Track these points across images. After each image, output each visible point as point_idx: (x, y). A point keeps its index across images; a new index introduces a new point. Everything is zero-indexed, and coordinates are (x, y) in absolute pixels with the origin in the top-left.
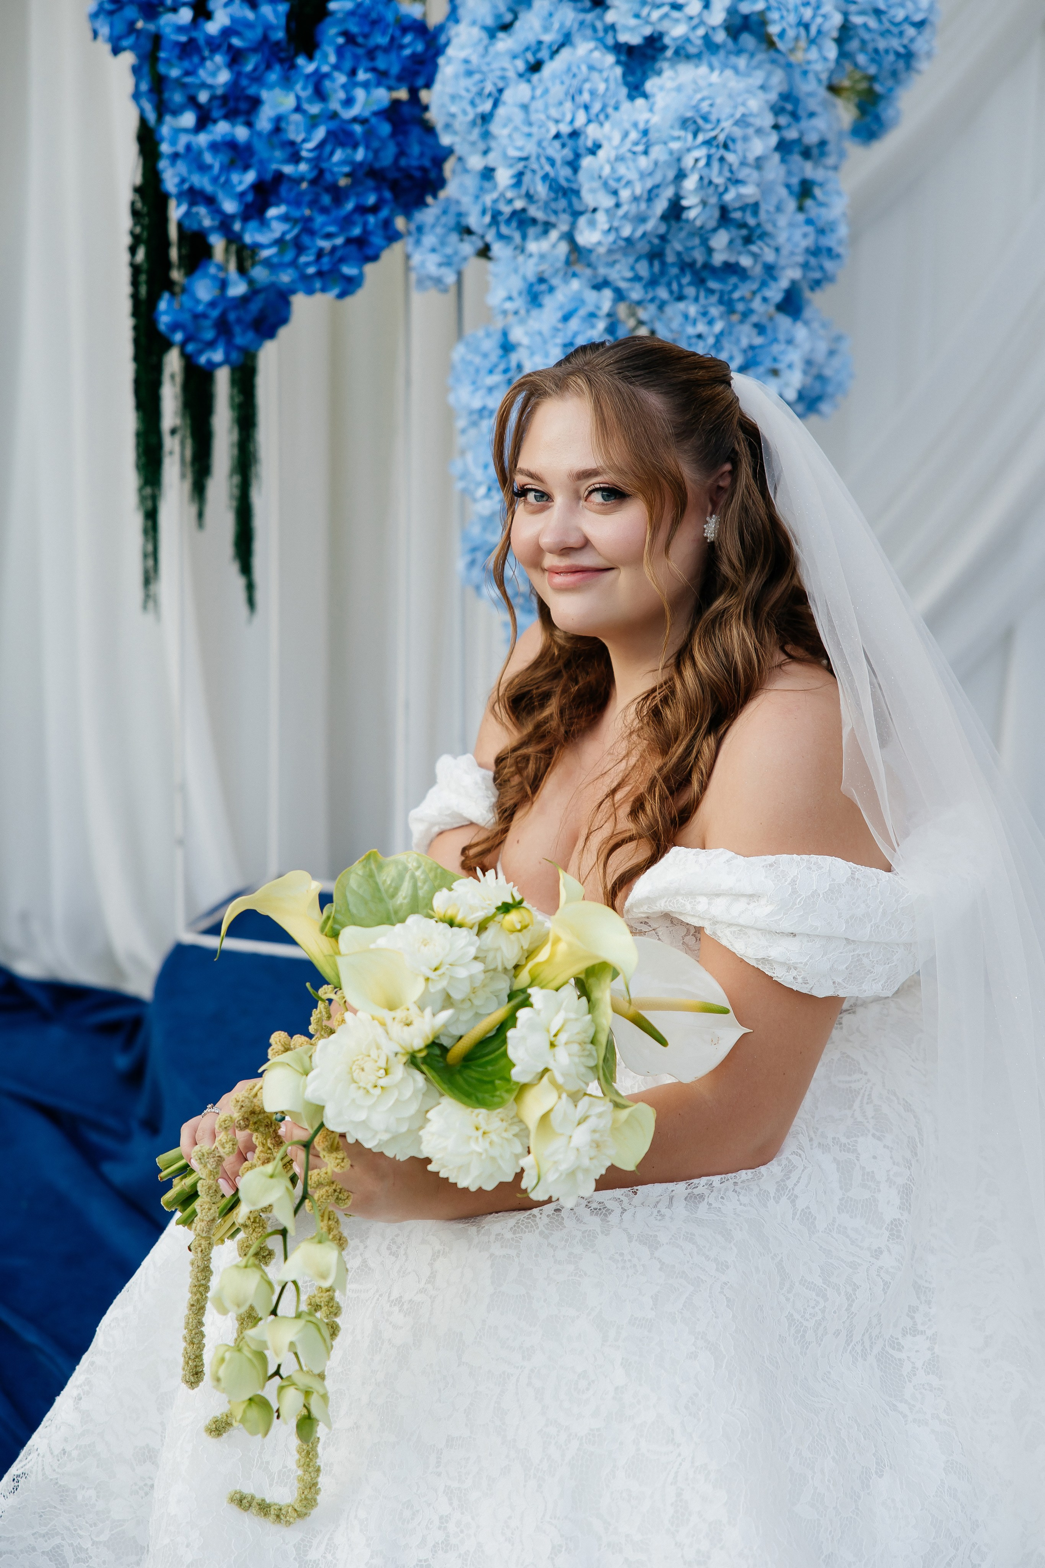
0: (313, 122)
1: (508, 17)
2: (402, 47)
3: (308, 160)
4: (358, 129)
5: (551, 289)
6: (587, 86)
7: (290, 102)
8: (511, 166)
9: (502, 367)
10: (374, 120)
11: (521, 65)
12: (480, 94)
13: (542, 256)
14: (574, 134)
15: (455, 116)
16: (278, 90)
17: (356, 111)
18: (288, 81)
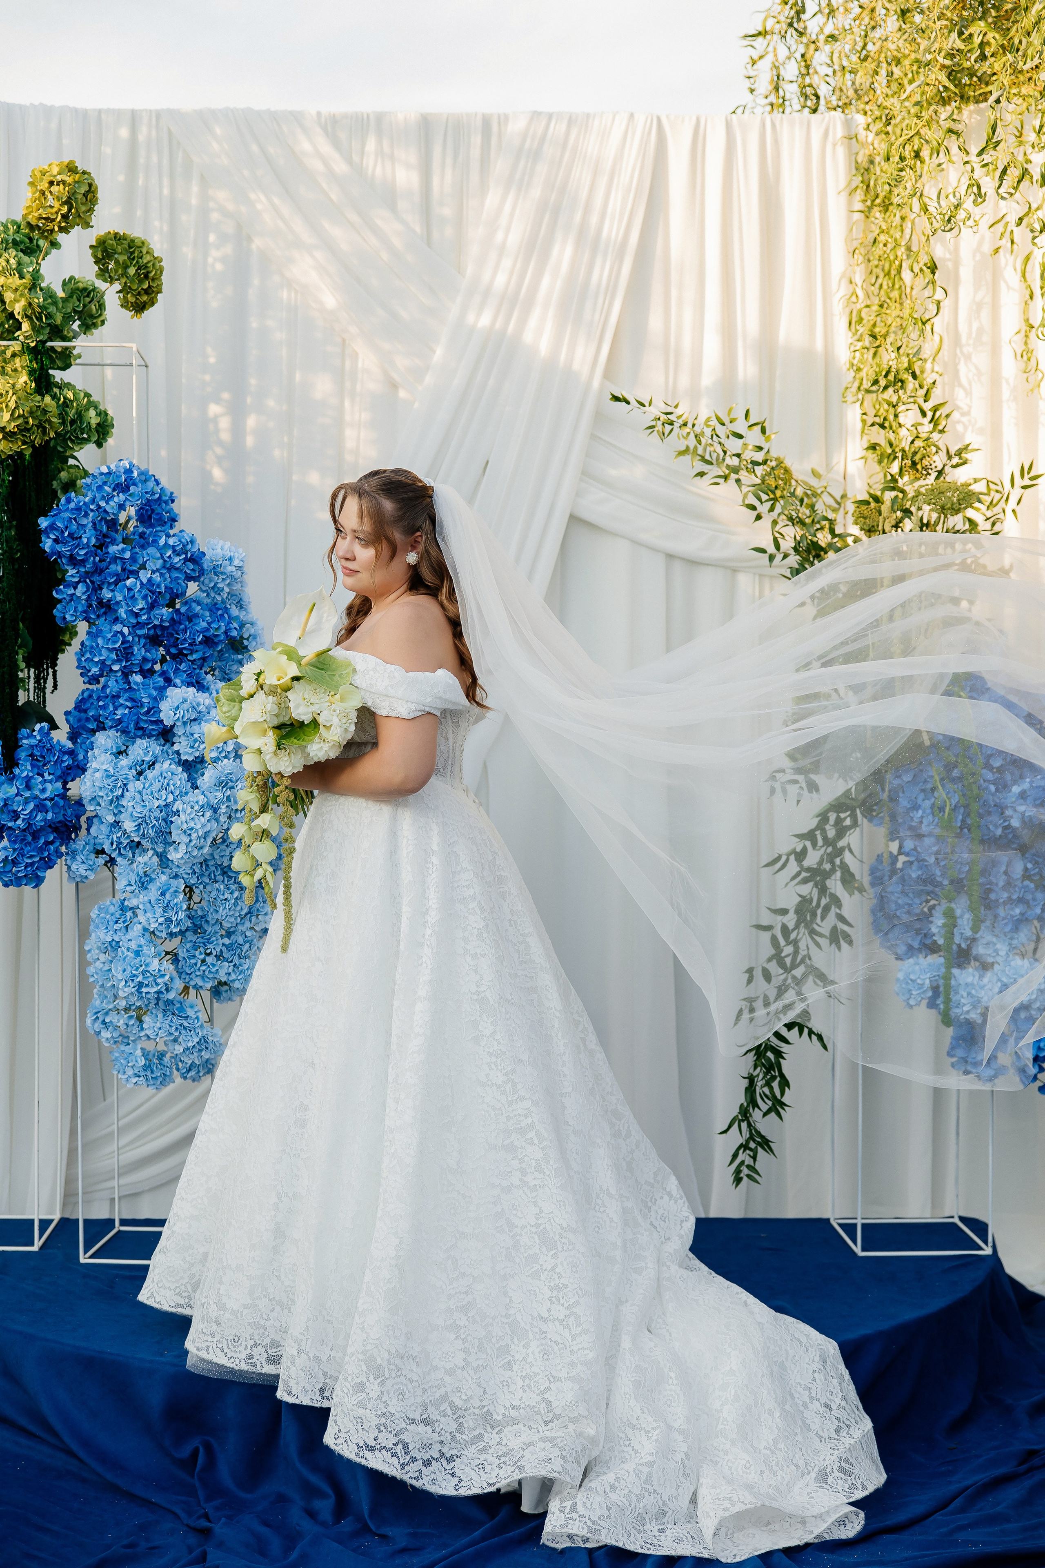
0: (27, 801)
1: (124, 748)
2: (62, 761)
3: (23, 820)
4: (47, 803)
5: (151, 880)
6: (172, 782)
7: (14, 791)
8: (134, 821)
9: (122, 920)
10: (56, 798)
11: (134, 772)
12: (115, 786)
13: (145, 864)
14: (166, 805)
15: (102, 797)
16: (6, 785)
17: (47, 794)
18: (11, 780)
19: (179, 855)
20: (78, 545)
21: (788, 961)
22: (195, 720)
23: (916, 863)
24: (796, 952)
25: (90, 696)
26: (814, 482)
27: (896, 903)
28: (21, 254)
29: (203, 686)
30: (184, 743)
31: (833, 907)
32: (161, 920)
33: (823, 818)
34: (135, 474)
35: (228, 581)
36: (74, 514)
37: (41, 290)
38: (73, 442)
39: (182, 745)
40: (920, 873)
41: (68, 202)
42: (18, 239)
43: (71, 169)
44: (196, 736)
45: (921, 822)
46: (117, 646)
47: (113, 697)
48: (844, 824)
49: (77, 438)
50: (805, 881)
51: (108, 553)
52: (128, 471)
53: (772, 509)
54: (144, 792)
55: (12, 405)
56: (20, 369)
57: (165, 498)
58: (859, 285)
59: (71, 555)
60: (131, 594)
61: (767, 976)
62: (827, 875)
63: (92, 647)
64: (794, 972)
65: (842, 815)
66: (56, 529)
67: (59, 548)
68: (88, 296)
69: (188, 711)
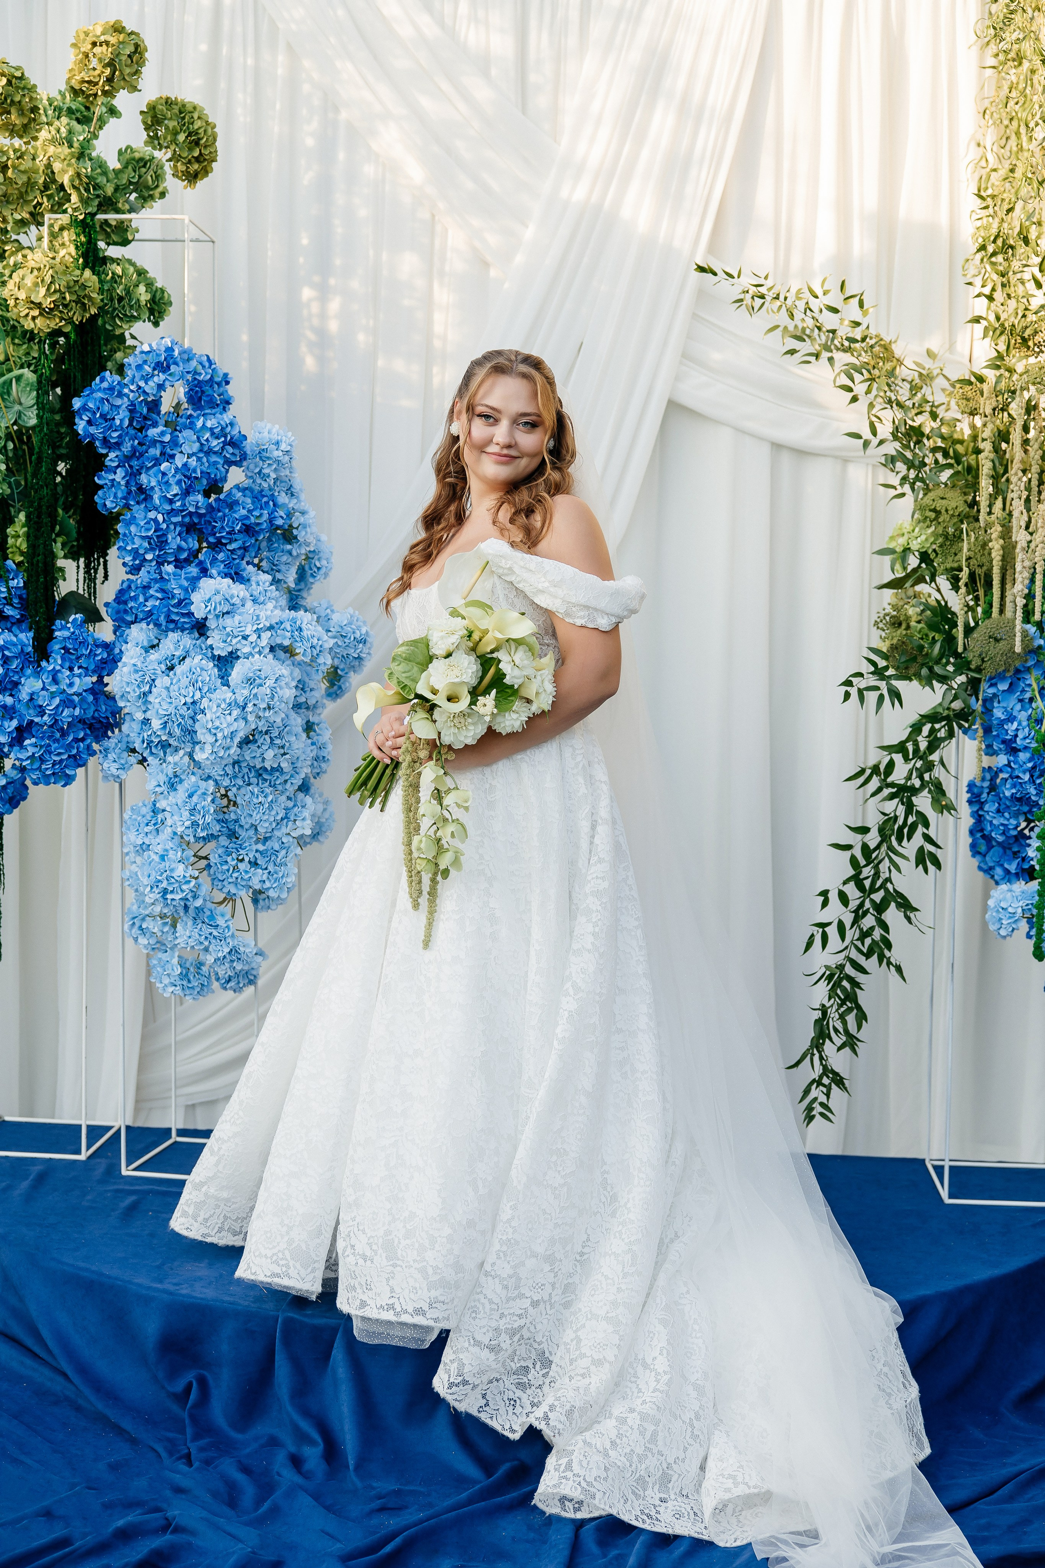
0: (53, 696)
1: (156, 642)
2: (96, 655)
3: (50, 715)
4: (76, 698)
5: (181, 781)
7: (39, 685)
8: (161, 719)
9: (153, 822)
10: (84, 694)
11: (163, 667)
12: (142, 682)
13: (175, 764)
14: (194, 703)
15: (129, 693)
16: (32, 679)
17: (75, 689)
18: (37, 674)
19: (205, 756)
20: (111, 427)
21: (867, 883)
22: (228, 613)
23: (1010, 781)
24: (877, 875)
25: (129, 587)
26: (928, 364)
27: (991, 822)
28: (74, 123)
29: (243, 578)
30: (217, 637)
31: (920, 826)
32: (188, 823)
33: (916, 728)
34: (176, 353)
35: (274, 467)
36: (106, 394)
37: (90, 159)
38: (121, 319)
39: (215, 639)
40: (1014, 791)
41: (111, 64)
42: (74, 107)
43: (118, 29)
44: (228, 629)
45: (1016, 736)
46: (150, 534)
47: (144, 587)
48: (939, 736)
49: (125, 315)
50: (892, 797)
51: (147, 436)
52: (169, 350)
53: (868, 392)
54: (171, 689)
55: (48, 279)
56: (67, 243)
57: (217, 379)
58: (989, 148)
59: (105, 438)
60: (165, 479)
61: (843, 898)
62: (914, 791)
63: (125, 535)
64: (872, 896)
65: (937, 726)
66: (88, 410)
67: (92, 430)
68: (144, 166)
69: (220, 604)
